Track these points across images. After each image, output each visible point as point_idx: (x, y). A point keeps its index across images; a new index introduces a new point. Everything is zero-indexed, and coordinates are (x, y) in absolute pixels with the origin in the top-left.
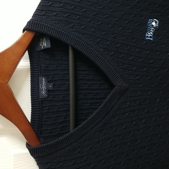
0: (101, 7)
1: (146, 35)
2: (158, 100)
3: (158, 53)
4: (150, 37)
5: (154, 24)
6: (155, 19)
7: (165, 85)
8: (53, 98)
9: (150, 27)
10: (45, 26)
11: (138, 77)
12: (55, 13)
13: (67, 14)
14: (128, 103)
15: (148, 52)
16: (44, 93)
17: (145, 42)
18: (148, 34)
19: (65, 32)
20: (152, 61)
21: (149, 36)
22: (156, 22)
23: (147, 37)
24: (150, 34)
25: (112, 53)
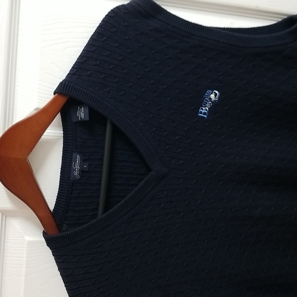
0: (148, 69)
1: (200, 110)
2: (203, 191)
3: (210, 135)
4: (205, 114)
5: (212, 96)
6: (216, 90)
7: (214, 174)
8: (87, 180)
9: (207, 100)
10: (75, 88)
11: (181, 162)
12: (89, 73)
13: (103, 75)
14: (165, 193)
15: (198, 132)
16: (76, 173)
17: (196, 120)
18: (203, 109)
19: (98, 98)
20: (201, 144)
21: (203, 111)
22: (216, 95)
23: (201, 113)
24: (204, 110)
25: (154, 129)
